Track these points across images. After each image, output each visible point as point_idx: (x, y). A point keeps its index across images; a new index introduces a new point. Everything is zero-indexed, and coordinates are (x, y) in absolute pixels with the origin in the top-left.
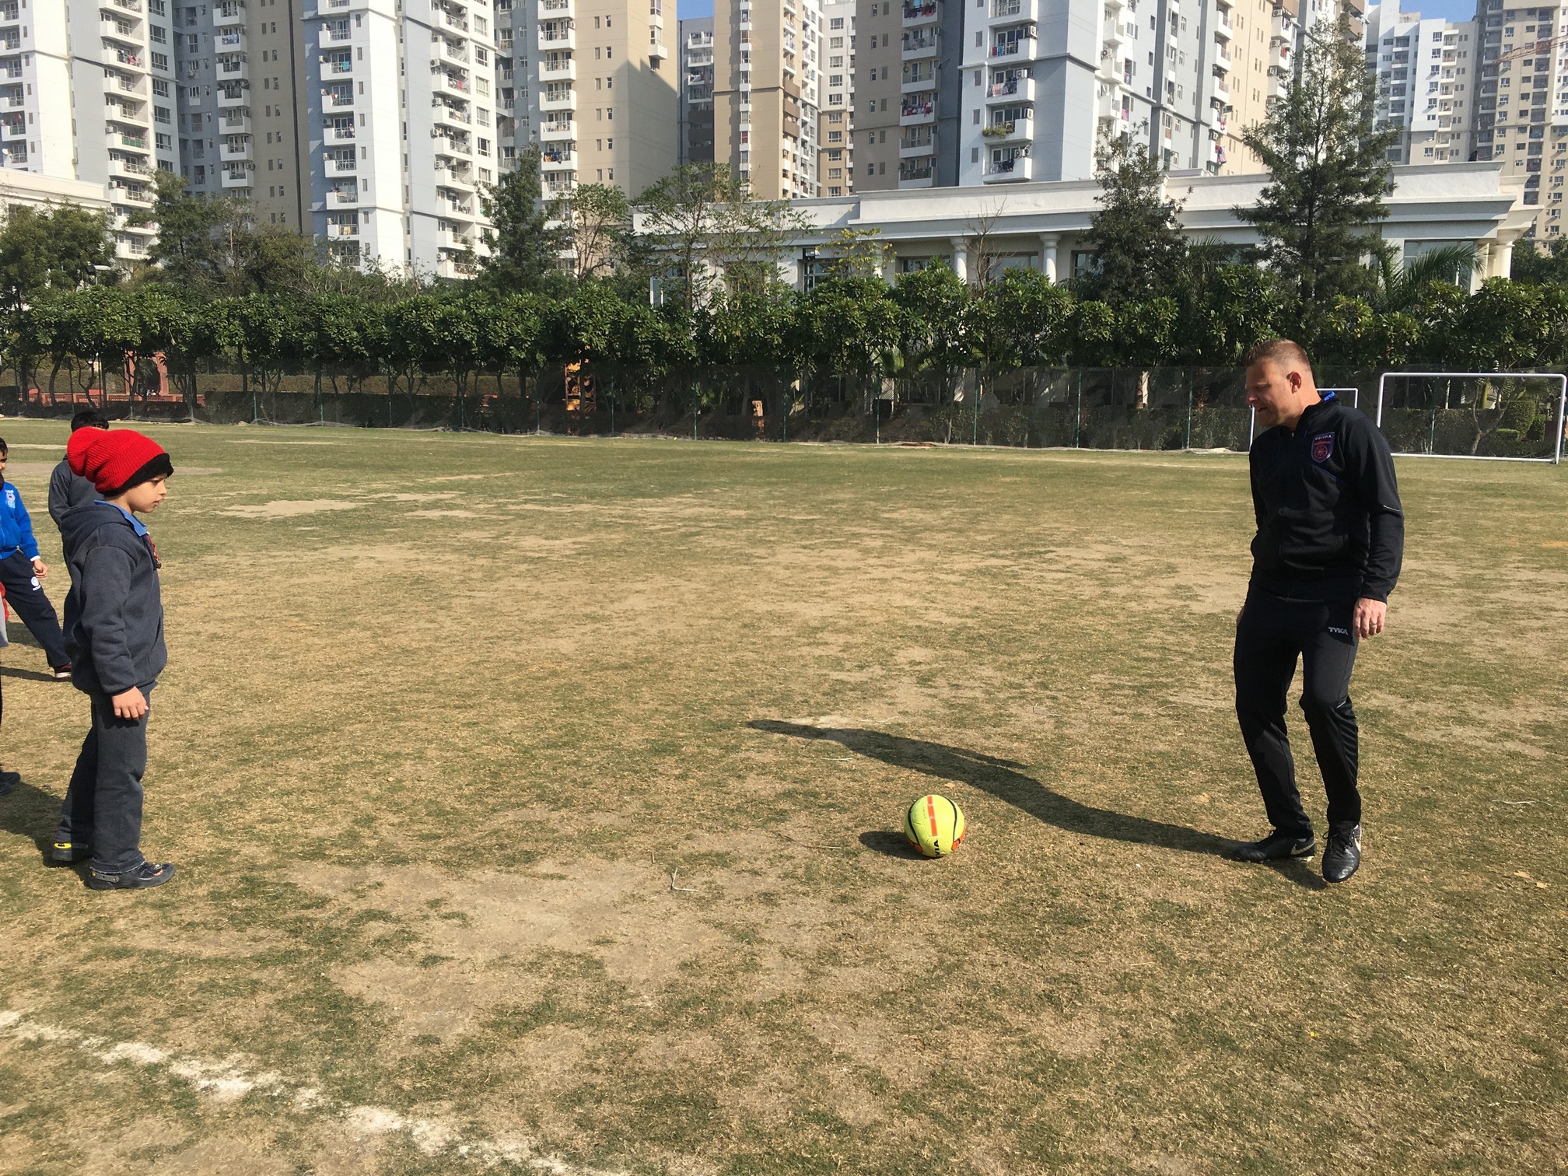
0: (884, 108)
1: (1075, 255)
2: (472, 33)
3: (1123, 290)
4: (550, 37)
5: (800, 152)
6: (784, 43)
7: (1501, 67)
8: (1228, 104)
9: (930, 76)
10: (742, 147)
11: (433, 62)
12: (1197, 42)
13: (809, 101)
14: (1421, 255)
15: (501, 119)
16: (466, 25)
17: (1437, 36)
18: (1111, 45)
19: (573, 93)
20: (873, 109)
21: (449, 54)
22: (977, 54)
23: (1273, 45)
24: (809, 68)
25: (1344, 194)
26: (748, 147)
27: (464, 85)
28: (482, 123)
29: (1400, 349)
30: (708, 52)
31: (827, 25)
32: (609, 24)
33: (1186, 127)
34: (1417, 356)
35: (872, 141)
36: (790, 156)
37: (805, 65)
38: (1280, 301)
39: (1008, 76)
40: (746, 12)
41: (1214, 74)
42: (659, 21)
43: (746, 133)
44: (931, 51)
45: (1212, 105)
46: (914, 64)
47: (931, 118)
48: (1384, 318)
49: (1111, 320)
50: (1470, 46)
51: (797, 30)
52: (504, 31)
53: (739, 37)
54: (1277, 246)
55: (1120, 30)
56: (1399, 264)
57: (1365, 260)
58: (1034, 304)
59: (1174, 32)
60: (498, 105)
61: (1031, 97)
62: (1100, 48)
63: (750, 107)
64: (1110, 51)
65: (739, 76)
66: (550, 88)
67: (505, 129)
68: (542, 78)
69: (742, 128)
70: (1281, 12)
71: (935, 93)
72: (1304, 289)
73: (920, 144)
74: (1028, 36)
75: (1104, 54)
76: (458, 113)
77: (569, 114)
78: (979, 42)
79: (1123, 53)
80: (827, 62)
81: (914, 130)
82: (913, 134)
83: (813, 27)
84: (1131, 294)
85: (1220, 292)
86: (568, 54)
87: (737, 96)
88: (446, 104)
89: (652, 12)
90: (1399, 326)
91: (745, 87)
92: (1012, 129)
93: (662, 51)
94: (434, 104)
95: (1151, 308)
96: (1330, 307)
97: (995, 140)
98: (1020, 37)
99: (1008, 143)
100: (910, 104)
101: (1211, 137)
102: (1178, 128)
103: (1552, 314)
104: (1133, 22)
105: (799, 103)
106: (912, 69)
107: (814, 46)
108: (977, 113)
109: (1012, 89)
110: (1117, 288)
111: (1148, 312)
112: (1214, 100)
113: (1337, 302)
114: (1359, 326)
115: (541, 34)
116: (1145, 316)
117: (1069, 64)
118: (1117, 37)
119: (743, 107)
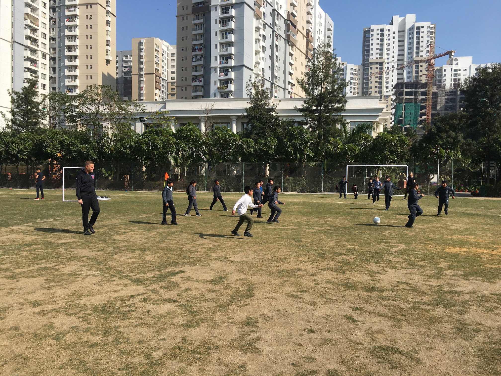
0: (186, 80)
1: (243, 124)
2: (40, 48)
3: (258, 135)
4: (70, 51)
5: (161, 94)
6: (156, 60)
7: (369, 78)
8: (294, 84)
9: (201, 71)
10: (141, 92)
11: (25, 57)
12: (284, 65)
13: (164, 78)
14: (356, 126)
15: (51, 78)
16: (38, 45)
17: (352, 69)
18: (257, 63)
19: (77, 70)
20: (183, 80)
21: (31, 55)
22: (215, 63)
23: (306, 67)
24: (164, 68)
25: (331, 103)
26: (144, 92)
27: (37, 65)
28: (44, 79)
29: (352, 157)
30: (130, 61)
31: (170, 55)
32: (91, 48)
33: (281, 90)
34: (357, 159)
35: (183, 90)
36: (158, 95)
37: (163, 67)
38: (312, 140)
39: (225, 70)
40: (143, 49)
41: (289, 75)
42: (109, 48)
43: (143, 87)
44: (201, 63)
45: (289, 84)
46: (196, 66)
47: (201, 83)
48: (346, 145)
49: (253, 145)
50: (361, 72)
51: (160, 56)
52: (53, 49)
53: (140, 57)
54: (310, 120)
55: (260, 59)
56: (349, 128)
57: (338, 126)
58: (226, 140)
59: (277, 61)
60: (50, 73)
61: (233, 77)
62: (254, 64)
63: (144, 79)
64: (257, 65)
65: (140, 69)
66: (69, 68)
67: (53, 81)
68: (66, 65)
69: (141, 85)
70: (308, 58)
71: (203, 76)
72: (319, 136)
73: (198, 91)
74: (231, 58)
75: (255, 66)
76: (34, 75)
77: (76, 77)
78: (216, 59)
79: (262, 65)
80: (170, 67)
81: (196, 87)
82: (196, 88)
83: (165, 55)
84: (260, 136)
85: (291, 136)
86: (76, 57)
87: (140, 75)
88: (29, 71)
89: (107, 45)
90: (351, 148)
91: (142, 73)
92: (227, 87)
93: (110, 58)
94: (25, 71)
95: (267, 141)
96: (328, 141)
97: (221, 91)
98: (229, 58)
99: (226, 92)
100: (195, 78)
101: (289, 93)
102: (279, 90)
103: (401, 144)
104: (264, 57)
105: (161, 79)
106: (195, 68)
107: (166, 61)
108: (216, 82)
109: (226, 75)
110: (256, 134)
111: (266, 143)
112: (289, 82)
113: (331, 140)
114: (339, 148)
115: (66, 50)
116: (265, 144)
117: (244, 68)
118: (259, 61)
119: (142, 79)
